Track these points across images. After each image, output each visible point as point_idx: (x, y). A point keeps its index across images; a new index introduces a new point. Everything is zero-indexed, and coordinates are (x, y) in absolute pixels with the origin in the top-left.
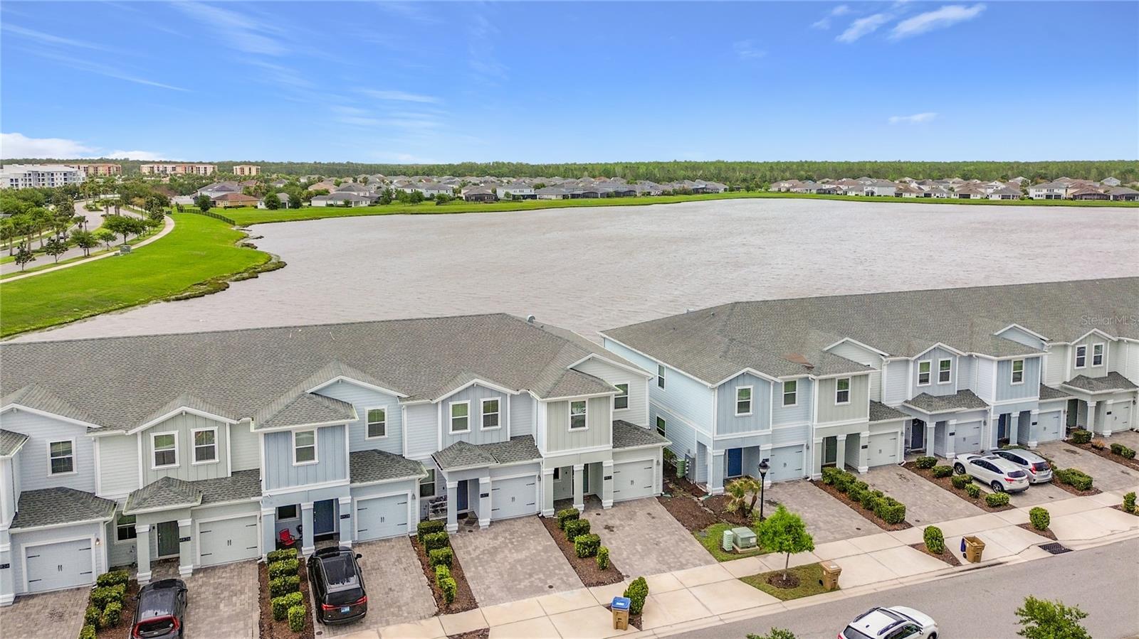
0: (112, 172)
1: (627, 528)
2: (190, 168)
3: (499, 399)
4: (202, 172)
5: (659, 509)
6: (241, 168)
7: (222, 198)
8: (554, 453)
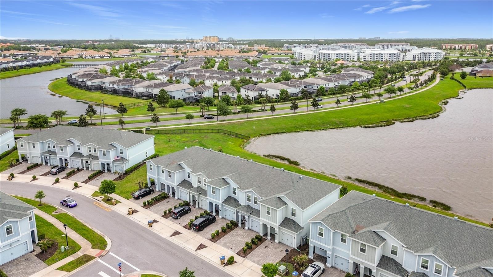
0: (472, 48)
1: (270, 250)
3: (258, 197)
8: (263, 219)
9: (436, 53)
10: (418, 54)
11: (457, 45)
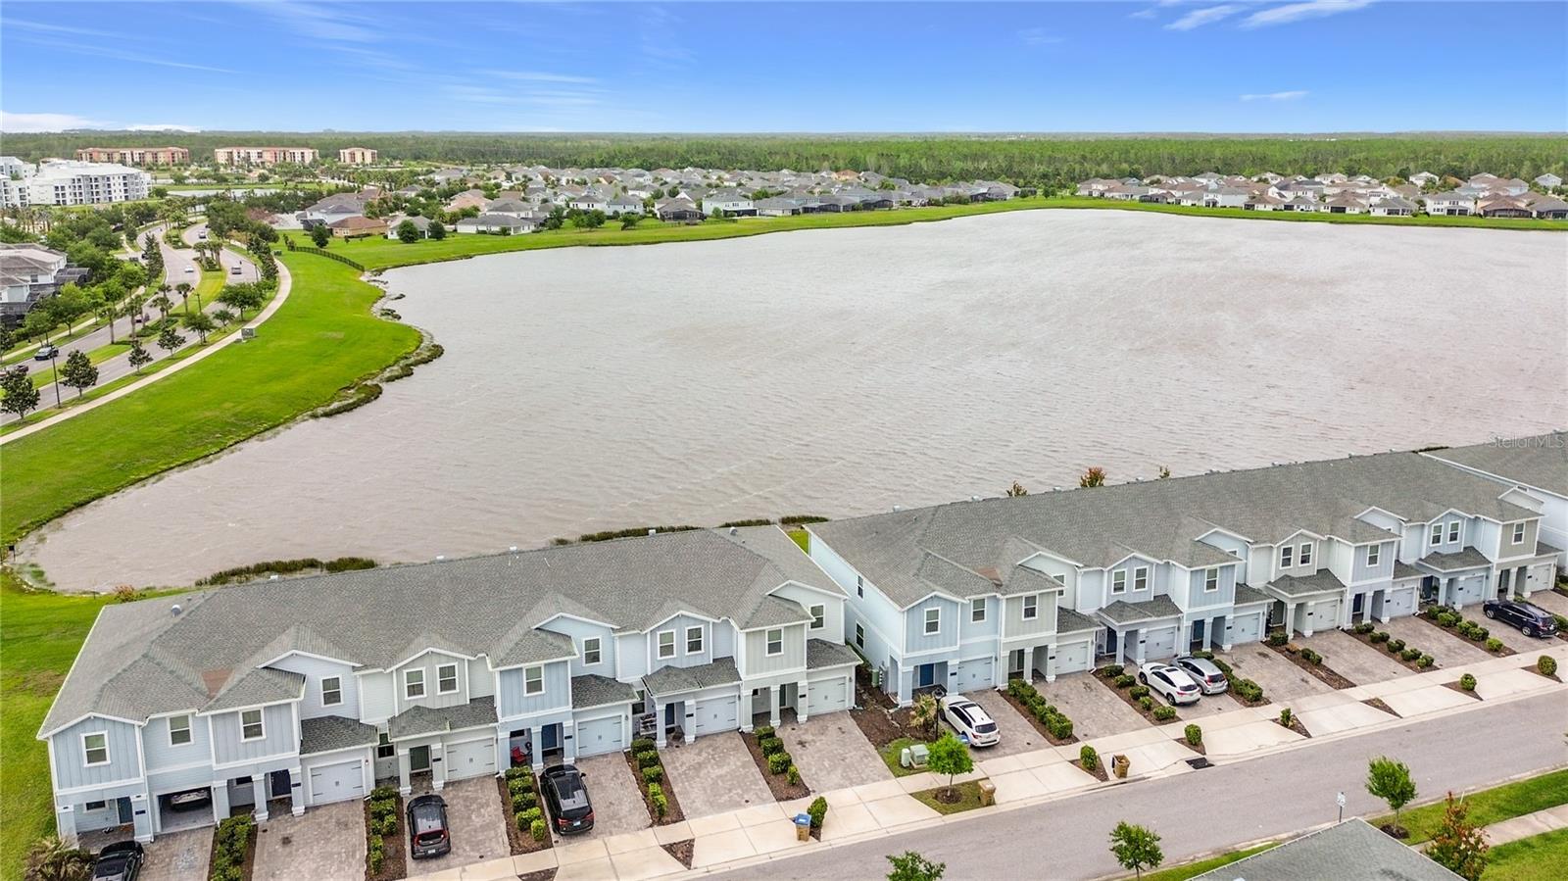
0: (176, 159)
1: (818, 744)
2: (282, 155)
3: (702, 626)
4: (298, 158)
5: (850, 723)
6: (350, 153)
7: (342, 224)
8: (752, 677)
9: (124, 178)
10: (70, 183)
11: (128, 152)
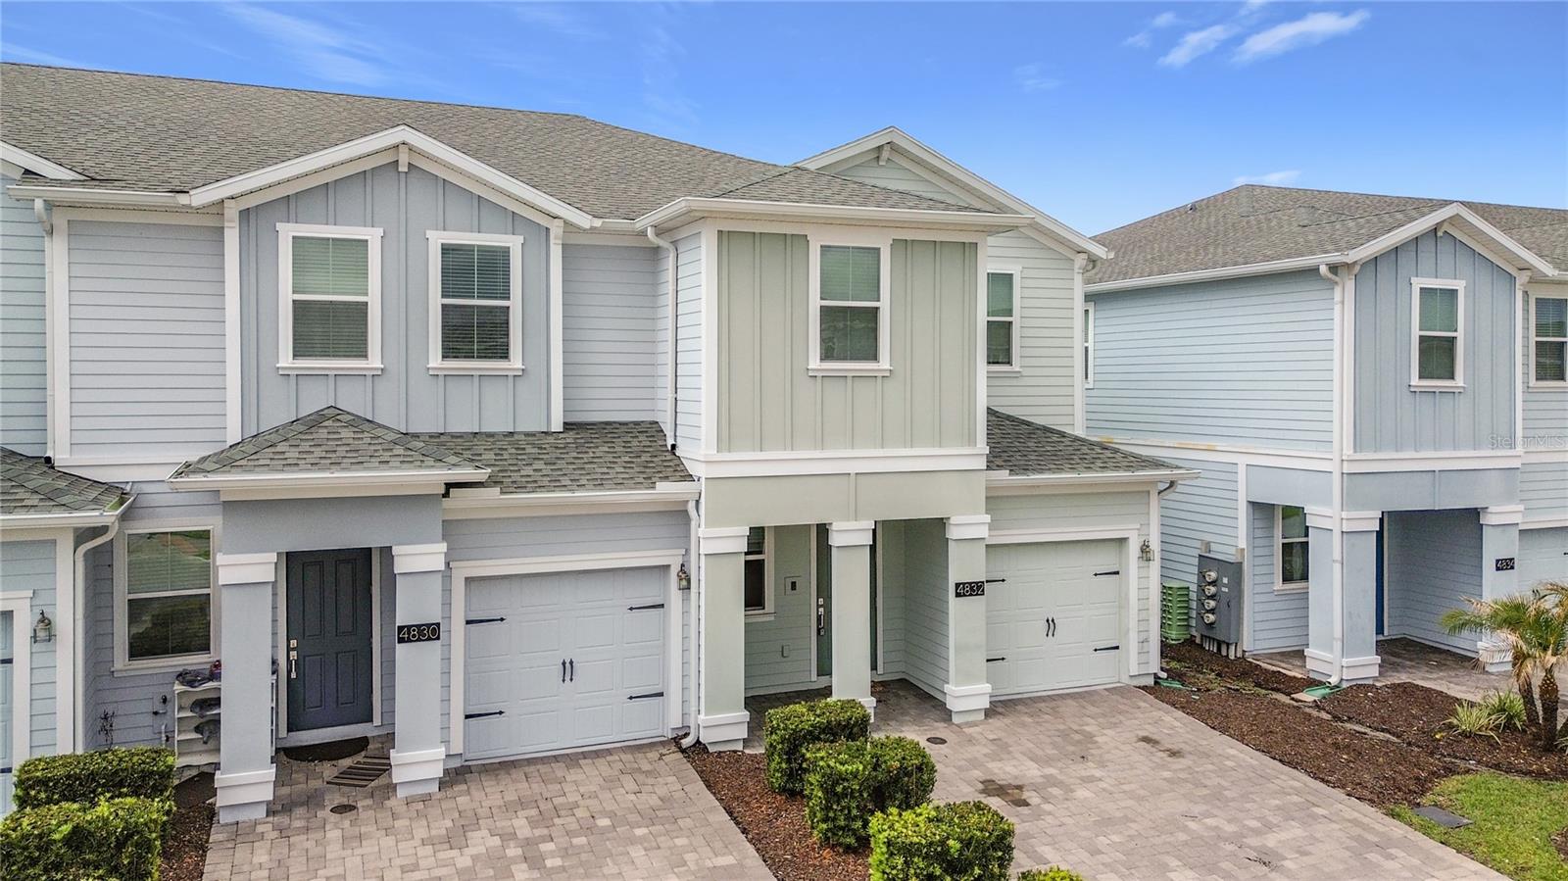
1: (1081, 793)
3: (514, 243)
5: (1175, 724)
8: (747, 462)
